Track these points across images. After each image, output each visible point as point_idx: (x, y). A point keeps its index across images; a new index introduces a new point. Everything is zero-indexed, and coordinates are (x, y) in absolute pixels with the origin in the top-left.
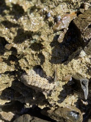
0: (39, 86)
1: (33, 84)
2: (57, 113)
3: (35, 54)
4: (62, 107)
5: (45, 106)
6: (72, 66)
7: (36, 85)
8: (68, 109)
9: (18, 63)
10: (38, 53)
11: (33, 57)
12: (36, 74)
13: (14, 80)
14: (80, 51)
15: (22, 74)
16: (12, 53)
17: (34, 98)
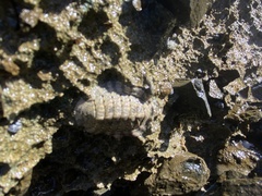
0: (126, 115)
1: (110, 116)
2: (165, 176)
3: (93, 45)
4: (170, 158)
5: (138, 172)
6: (165, 67)
7: (118, 114)
8: (181, 158)
9: (61, 73)
10: (101, 41)
11: (91, 54)
12: (108, 94)
13: (56, 130)
14: (166, 41)
15: (74, 105)
16: (40, 43)
17: (114, 159)
